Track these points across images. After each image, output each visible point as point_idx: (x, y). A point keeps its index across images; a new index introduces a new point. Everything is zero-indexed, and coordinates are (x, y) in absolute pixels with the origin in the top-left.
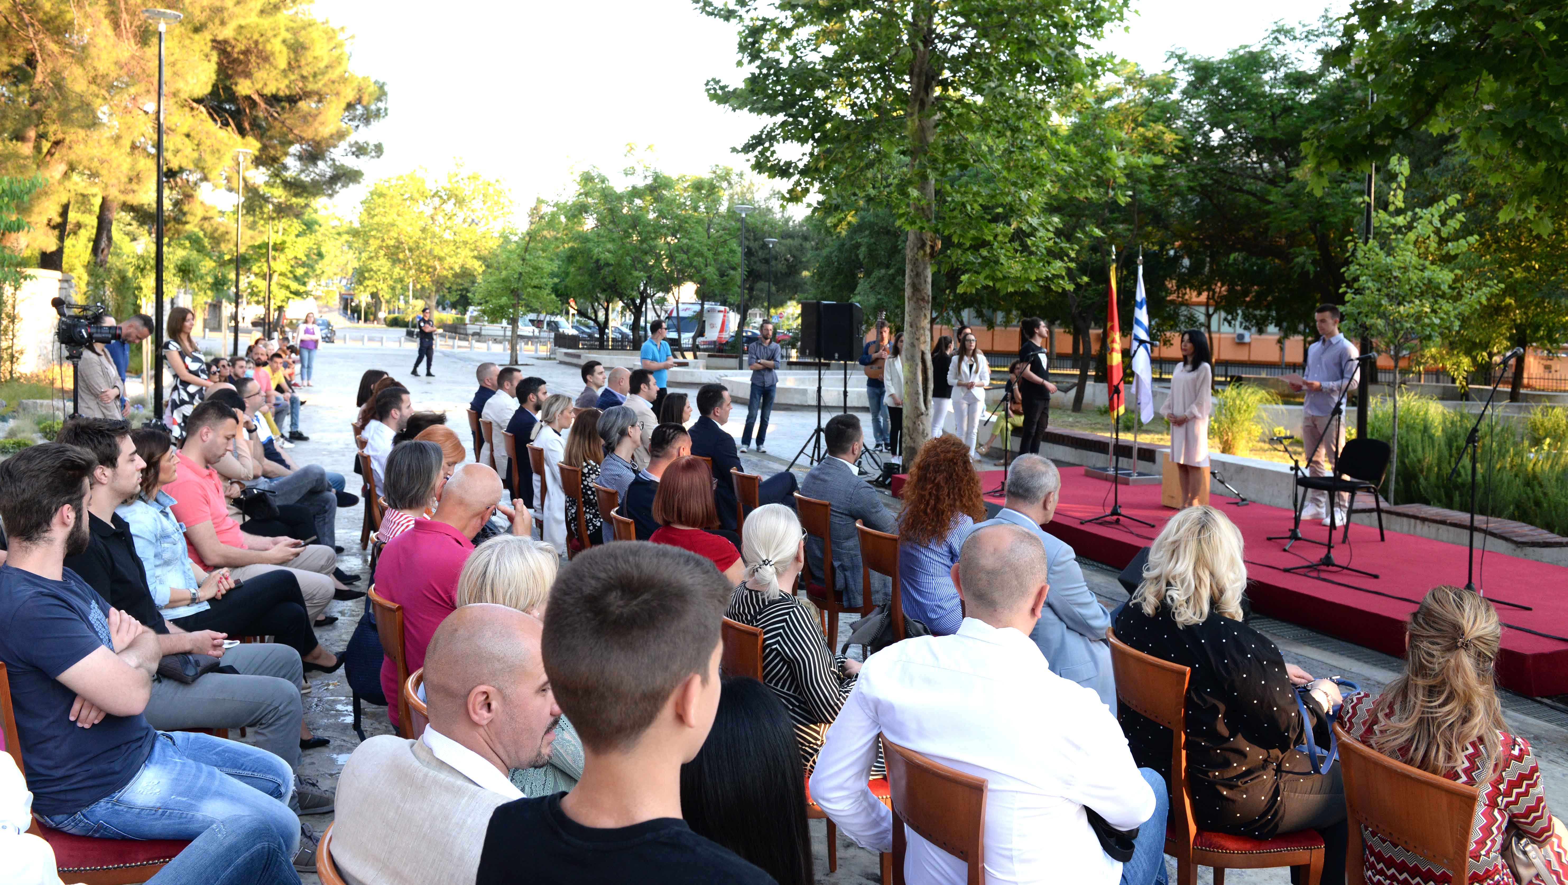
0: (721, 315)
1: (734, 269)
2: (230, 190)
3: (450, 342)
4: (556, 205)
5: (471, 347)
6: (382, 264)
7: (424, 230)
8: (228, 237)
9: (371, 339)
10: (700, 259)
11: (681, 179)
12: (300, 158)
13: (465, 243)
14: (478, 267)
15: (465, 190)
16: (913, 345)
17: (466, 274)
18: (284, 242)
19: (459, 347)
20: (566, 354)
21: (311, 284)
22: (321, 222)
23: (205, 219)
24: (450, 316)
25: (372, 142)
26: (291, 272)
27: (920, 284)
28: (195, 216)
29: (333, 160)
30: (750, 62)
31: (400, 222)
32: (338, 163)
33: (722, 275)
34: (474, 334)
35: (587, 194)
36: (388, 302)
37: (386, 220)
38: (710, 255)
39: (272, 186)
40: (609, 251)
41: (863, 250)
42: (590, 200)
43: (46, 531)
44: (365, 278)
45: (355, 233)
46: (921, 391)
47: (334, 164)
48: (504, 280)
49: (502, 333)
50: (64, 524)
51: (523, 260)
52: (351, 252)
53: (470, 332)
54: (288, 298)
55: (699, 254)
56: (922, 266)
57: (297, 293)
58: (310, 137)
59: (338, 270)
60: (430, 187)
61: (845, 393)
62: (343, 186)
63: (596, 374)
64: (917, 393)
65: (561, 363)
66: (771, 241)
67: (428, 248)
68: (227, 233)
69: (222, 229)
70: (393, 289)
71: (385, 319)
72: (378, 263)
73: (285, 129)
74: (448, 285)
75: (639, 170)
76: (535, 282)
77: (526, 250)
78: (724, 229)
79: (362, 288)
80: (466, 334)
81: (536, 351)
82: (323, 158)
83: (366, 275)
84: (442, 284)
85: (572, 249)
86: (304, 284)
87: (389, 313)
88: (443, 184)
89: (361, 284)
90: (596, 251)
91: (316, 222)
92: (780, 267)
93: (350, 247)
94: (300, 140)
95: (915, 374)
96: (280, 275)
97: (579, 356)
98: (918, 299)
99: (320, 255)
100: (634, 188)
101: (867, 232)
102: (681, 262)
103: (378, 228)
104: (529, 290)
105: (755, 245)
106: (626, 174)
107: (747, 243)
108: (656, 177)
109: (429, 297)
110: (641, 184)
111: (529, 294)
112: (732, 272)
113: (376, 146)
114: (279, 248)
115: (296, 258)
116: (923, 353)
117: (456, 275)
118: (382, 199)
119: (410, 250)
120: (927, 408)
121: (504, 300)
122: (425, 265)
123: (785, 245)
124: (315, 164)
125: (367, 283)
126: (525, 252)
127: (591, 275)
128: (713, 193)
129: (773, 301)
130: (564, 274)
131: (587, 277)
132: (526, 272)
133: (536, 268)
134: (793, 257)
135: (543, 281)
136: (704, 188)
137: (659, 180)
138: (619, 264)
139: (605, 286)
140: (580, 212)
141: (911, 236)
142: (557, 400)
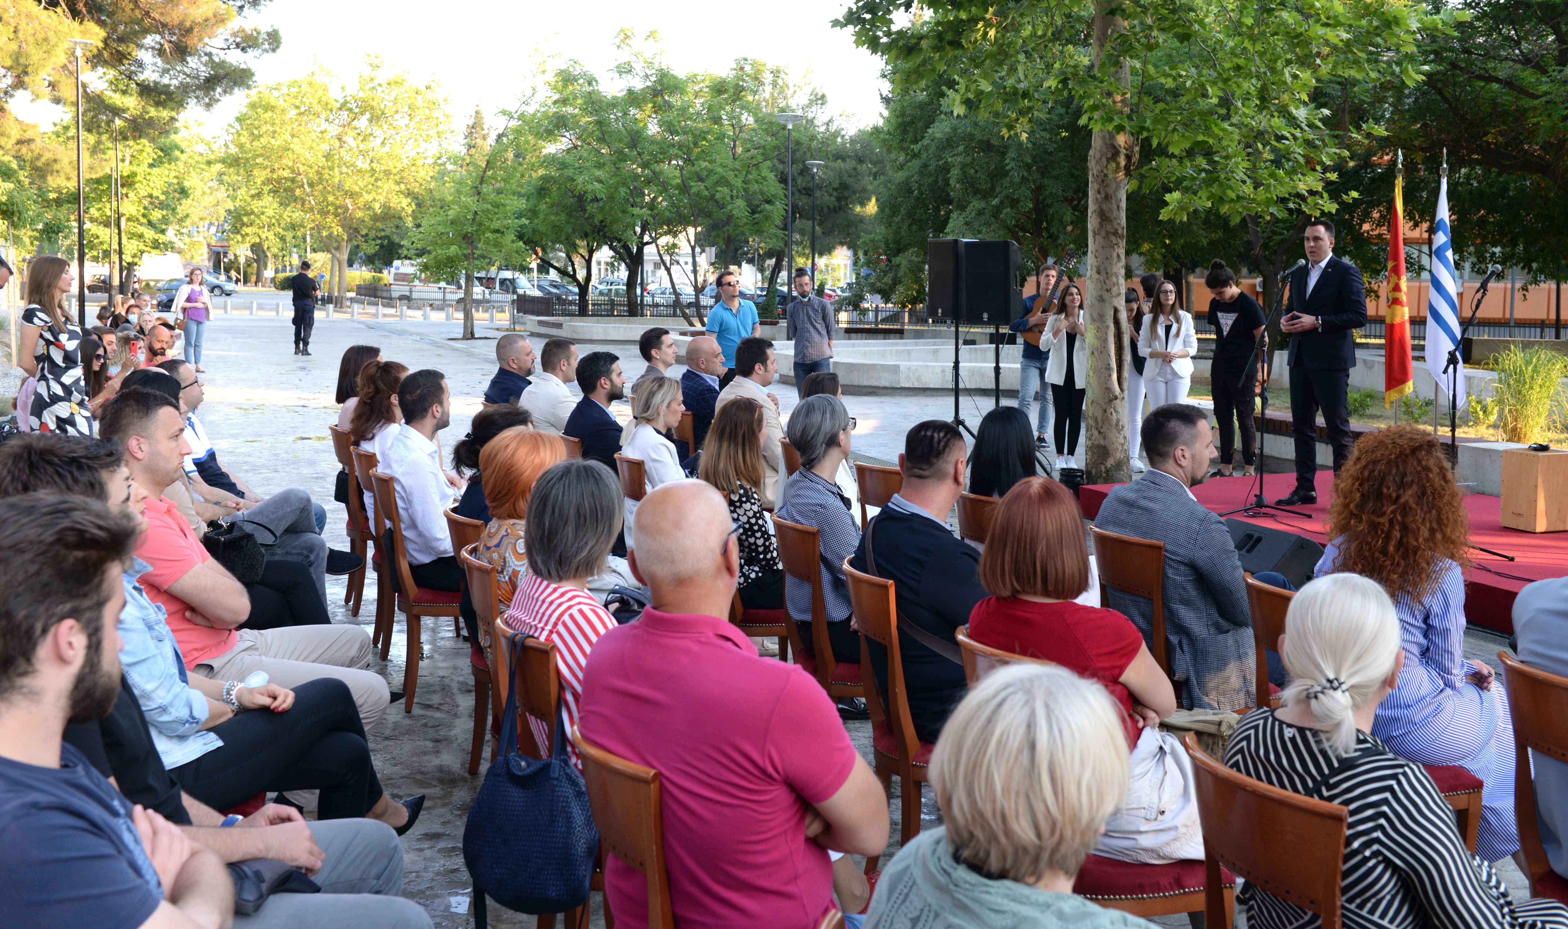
1: (769, 202)
2: (57, 101)
3: (372, 310)
4: (521, 117)
5: (401, 316)
6: (269, 205)
7: (328, 156)
8: (56, 167)
9: (260, 307)
10: (726, 190)
11: (693, 79)
12: (161, 52)
13: (388, 173)
14: (405, 205)
15: (383, 100)
16: (1101, 299)
17: (389, 215)
18: (134, 174)
19: (385, 316)
20: (540, 323)
21: (170, 235)
22: (183, 146)
23: (20, 142)
24: (360, 274)
25: (265, 28)
26: (144, 216)
27: (1111, 210)
28: (9, 137)
29: (209, 55)
31: (296, 145)
32: (217, 60)
33: (755, 209)
34: (401, 298)
35: (564, 102)
36: (275, 256)
37: (276, 143)
38: (738, 182)
39: (124, 92)
40: (600, 181)
41: (955, 173)
42: (569, 110)
43: (25, 674)
44: (243, 224)
45: (233, 162)
46: (1114, 365)
47: (211, 60)
48: (451, 223)
49: (440, 296)
50: (62, 660)
51: (479, 194)
52: (223, 188)
53: (395, 295)
54: (142, 252)
55: (723, 181)
56: (1113, 185)
57: (156, 245)
58: (176, 22)
59: (204, 214)
60: (335, 95)
61: (997, 369)
62: (225, 92)
63: (664, 347)
64: (1109, 368)
66: (816, 165)
67: (336, 181)
68: (55, 161)
69: (48, 156)
70: (283, 239)
71: (273, 280)
72: (261, 203)
73: (137, 12)
74: (364, 232)
75: (638, 67)
76: (496, 225)
77: (482, 181)
78: (755, 147)
79: (239, 237)
80: (391, 299)
81: (492, 319)
82: (194, 53)
83: (245, 219)
84: (356, 230)
85: (544, 179)
86: (163, 232)
87: (277, 271)
88: (353, 90)
89: (238, 232)
90: (580, 180)
91: (177, 147)
92: (826, 199)
93: (221, 182)
94: (161, 27)
95: (1105, 340)
96: (128, 220)
97: (559, 326)
98: (1108, 233)
99: (184, 192)
100: (630, 92)
101: (961, 148)
102: (698, 194)
103: (267, 153)
104: (488, 235)
105: (792, 170)
106: (620, 73)
107: (781, 167)
108: (660, 77)
109: (337, 248)
110: (638, 84)
111: (487, 242)
112: (768, 207)
113: (269, 34)
114: (128, 182)
115: (151, 196)
116: (1116, 311)
117: (375, 218)
118: (269, 114)
119: (311, 185)
120: (1122, 390)
121: (453, 250)
122: (333, 204)
123: (834, 169)
124: (183, 61)
125: (246, 230)
126: (481, 183)
127: (569, 215)
128: (739, 98)
129: (818, 246)
130: (533, 213)
131: (563, 217)
132: (483, 211)
133: (496, 205)
134: (844, 186)
135: (505, 222)
136: (726, 91)
137: (665, 81)
138: (611, 198)
139: (589, 229)
140: (557, 127)
141: (1097, 142)
142: (661, 386)
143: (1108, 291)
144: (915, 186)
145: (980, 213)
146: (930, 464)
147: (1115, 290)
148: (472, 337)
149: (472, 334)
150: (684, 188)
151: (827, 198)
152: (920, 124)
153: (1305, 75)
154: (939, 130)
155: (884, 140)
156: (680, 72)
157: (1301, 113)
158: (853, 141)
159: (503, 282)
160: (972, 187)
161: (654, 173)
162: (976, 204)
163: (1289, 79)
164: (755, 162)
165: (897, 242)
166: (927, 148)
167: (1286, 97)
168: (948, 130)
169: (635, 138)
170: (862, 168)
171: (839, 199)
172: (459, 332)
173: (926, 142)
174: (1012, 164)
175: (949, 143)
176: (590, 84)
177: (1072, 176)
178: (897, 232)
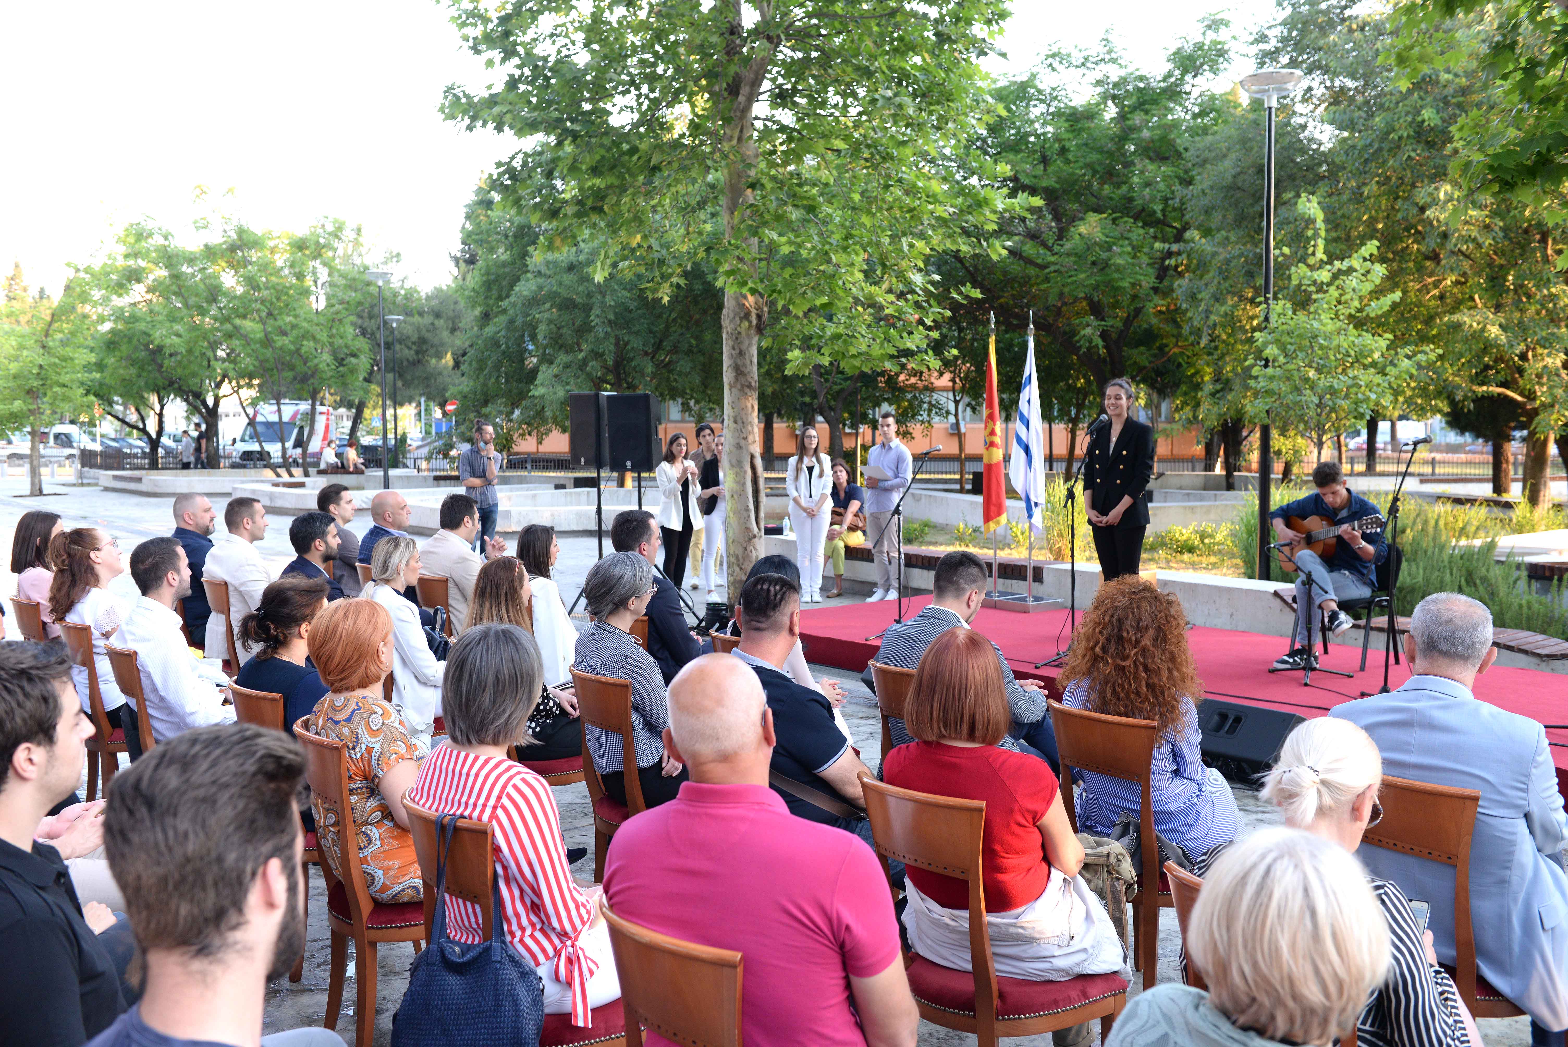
0: (324, 417)
1: (354, 355)
4: (90, 270)
10: (311, 344)
16: (739, 447)
20: (116, 477)
27: (744, 365)
30: (504, 60)
33: (341, 362)
35: (136, 255)
38: (323, 336)
40: (179, 335)
42: (142, 264)
43: (235, 927)
46: (752, 506)
48: (15, 377)
51: (44, 347)
55: (308, 336)
56: (747, 342)
63: (342, 503)
64: (747, 510)
65: (106, 489)
66: (395, 319)
75: (215, 222)
76: (63, 379)
77: (47, 334)
78: (342, 302)
85: (113, 331)
90: (156, 334)
92: (405, 353)
95: (744, 484)
97: (139, 480)
98: (743, 386)
100: (207, 247)
101: (548, 306)
102: (282, 348)
105: (371, 325)
106: (196, 228)
108: (241, 232)
110: (216, 240)
111: (53, 396)
116: (752, 457)
120: (759, 529)
121: (18, 405)
123: (413, 324)
126: (46, 336)
127: (142, 368)
128: (320, 255)
129: (399, 398)
130: (100, 366)
131: (133, 371)
132: (50, 365)
133: (64, 359)
134: (422, 341)
135: (74, 376)
136: (307, 248)
137: (244, 236)
138: (190, 351)
139: (160, 382)
140: (129, 280)
141: (729, 303)
142: (397, 546)
143: (745, 439)
144: (502, 341)
145: (567, 366)
146: (768, 617)
147: (750, 438)
148: (41, 493)
149: (41, 490)
150: (267, 342)
151: (406, 351)
152: (504, 283)
153: (920, 244)
154: (525, 288)
155: (469, 297)
156: (257, 228)
157: (918, 279)
158: (428, 298)
159: (57, 436)
160: (558, 342)
161: (235, 327)
162: (563, 358)
163: (906, 248)
164: (339, 316)
165: (485, 394)
166: (514, 305)
167: (904, 264)
168: (534, 288)
169: (214, 292)
170: (440, 323)
171: (417, 353)
172: (26, 489)
173: (512, 299)
174: (597, 320)
175: (534, 301)
176: (166, 238)
177: (651, 332)
178: (485, 385)
